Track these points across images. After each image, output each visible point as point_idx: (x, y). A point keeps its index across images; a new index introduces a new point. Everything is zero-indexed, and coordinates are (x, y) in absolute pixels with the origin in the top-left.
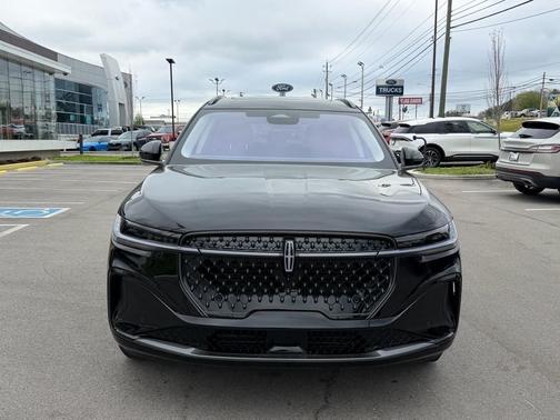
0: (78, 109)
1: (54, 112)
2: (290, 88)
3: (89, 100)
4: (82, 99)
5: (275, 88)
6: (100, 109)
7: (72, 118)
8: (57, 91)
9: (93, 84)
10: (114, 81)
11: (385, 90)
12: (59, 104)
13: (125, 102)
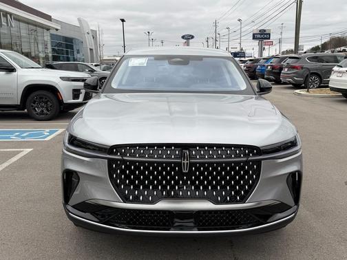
0: (65, 52)
1: (50, 55)
2: (193, 37)
3: (72, 47)
4: (67, 46)
5: (183, 37)
6: (78, 52)
7: (61, 58)
8: (52, 42)
9: (74, 37)
10: (86, 35)
11: (259, 36)
12: (53, 50)
13: (93, 48)
